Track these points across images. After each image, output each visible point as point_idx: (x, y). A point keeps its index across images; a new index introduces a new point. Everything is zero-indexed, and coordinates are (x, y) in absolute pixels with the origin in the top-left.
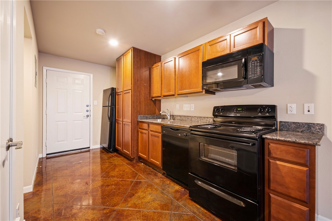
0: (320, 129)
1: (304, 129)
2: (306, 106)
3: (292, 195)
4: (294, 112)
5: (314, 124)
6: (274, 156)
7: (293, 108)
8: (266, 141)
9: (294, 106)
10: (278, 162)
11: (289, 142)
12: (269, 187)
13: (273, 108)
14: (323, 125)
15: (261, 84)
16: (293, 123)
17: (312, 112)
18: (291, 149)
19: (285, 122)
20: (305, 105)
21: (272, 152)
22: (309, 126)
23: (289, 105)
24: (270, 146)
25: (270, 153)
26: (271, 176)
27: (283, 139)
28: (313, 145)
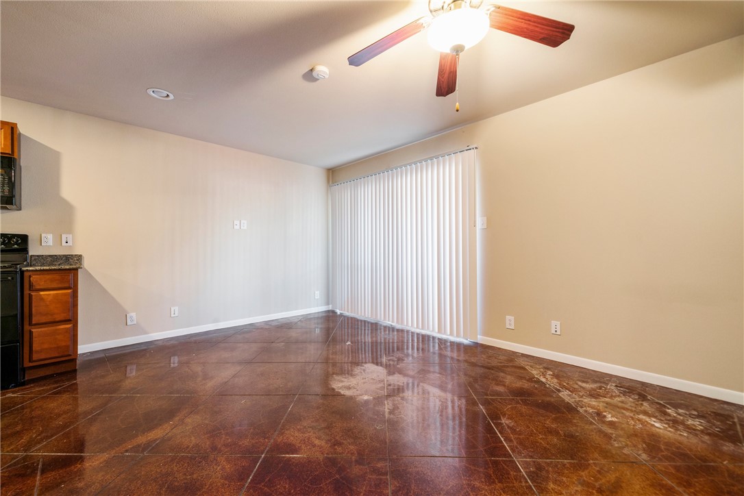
0: (77, 260)
1: (61, 262)
2: (64, 237)
3: (57, 320)
4: (51, 243)
5: (72, 255)
6: (38, 287)
7: (49, 239)
8: (26, 274)
9: (50, 237)
10: (42, 293)
11: (54, 270)
12: (30, 324)
13: (24, 239)
14: (80, 256)
15: (7, 206)
16: (49, 256)
17: (70, 243)
18: (57, 276)
19: (38, 256)
20: (63, 235)
21: (34, 284)
22: (67, 258)
23: (43, 235)
24: (31, 279)
25: (31, 285)
26: (33, 309)
27: (48, 268)
28: (76, 269)
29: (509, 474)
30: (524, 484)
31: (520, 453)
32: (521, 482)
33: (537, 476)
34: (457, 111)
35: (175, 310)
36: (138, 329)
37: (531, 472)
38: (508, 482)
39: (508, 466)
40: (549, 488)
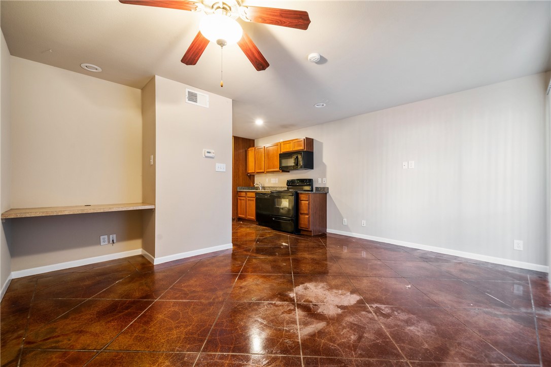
0: (327, 189)
1: (323, 190)
2: (323, 179)
5: (325, 187)
6: (301, 199)
12: (299, 213)
16: (320, 187)
17: (325, 182)
19: (317, 188)
23: (318, 179)
28: (326, 193)
29: (189, 344)
30: (177, 348)
31: (205, 359)
32: (179, 347)
33: (179, 359)
34: (222, 86)
35: (364, 222)
36: (346, 228)
37: (184, 357)
38: (183, 341)
39: (195, 346)
40: (166, 361)
